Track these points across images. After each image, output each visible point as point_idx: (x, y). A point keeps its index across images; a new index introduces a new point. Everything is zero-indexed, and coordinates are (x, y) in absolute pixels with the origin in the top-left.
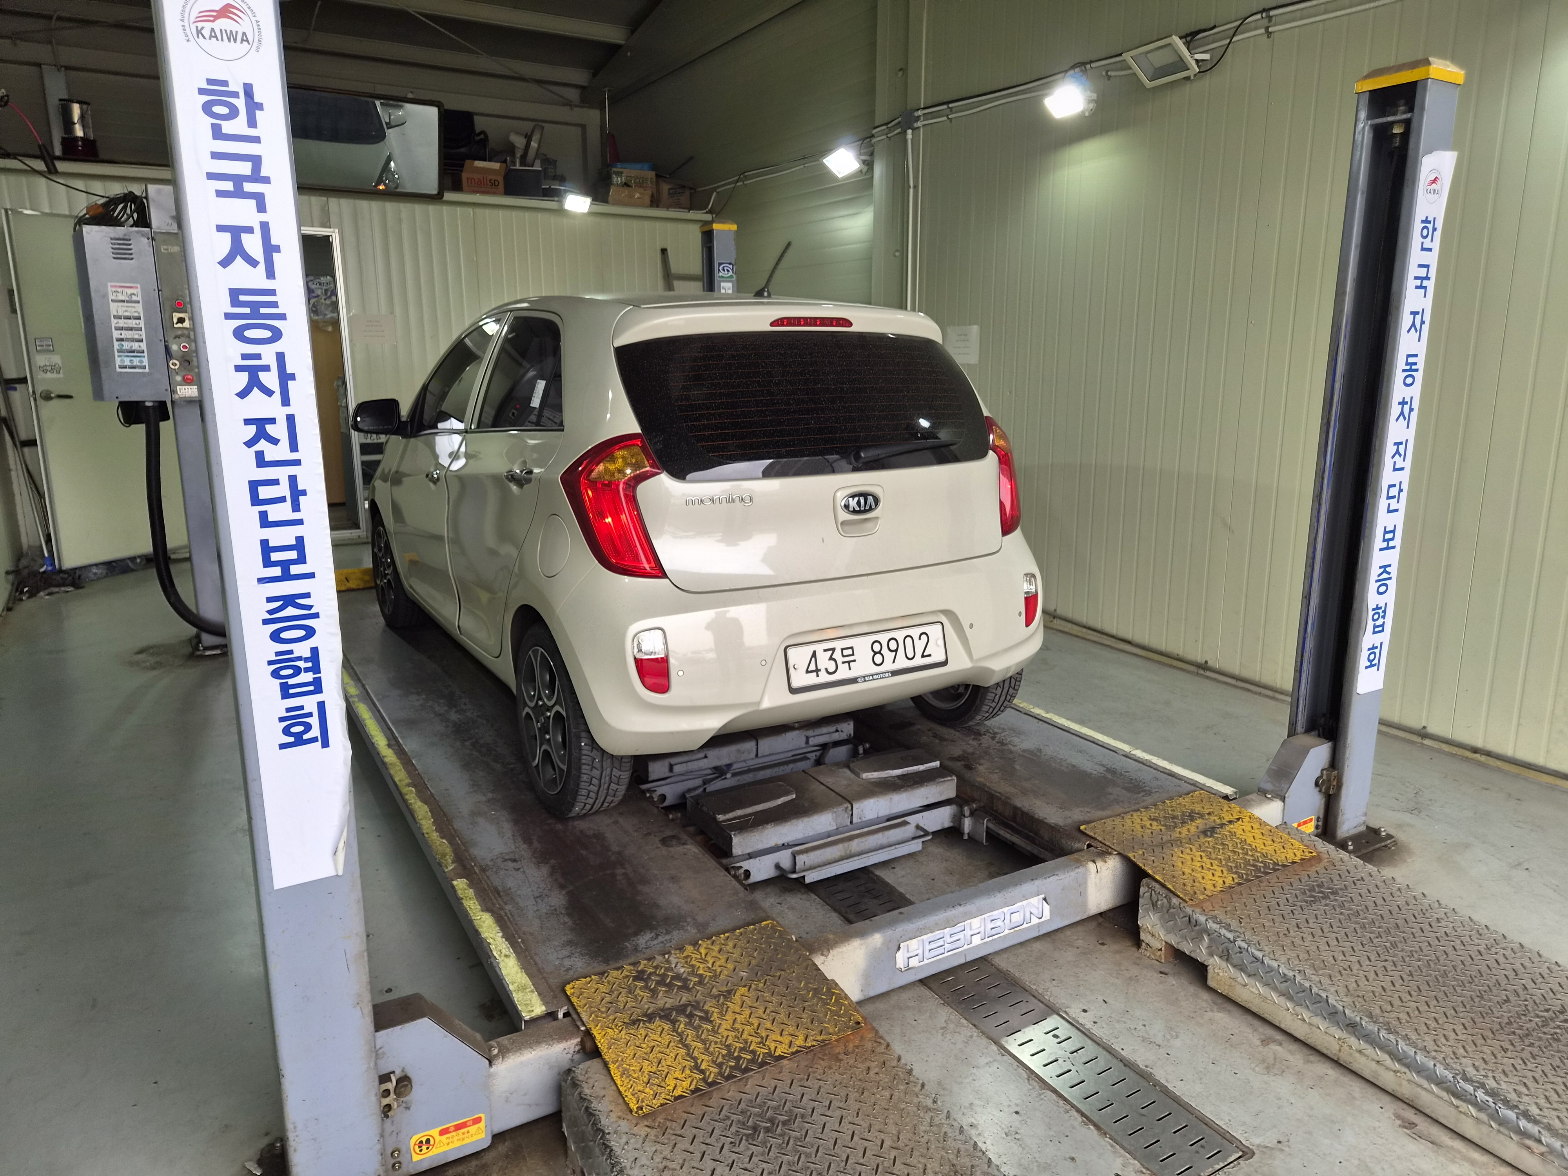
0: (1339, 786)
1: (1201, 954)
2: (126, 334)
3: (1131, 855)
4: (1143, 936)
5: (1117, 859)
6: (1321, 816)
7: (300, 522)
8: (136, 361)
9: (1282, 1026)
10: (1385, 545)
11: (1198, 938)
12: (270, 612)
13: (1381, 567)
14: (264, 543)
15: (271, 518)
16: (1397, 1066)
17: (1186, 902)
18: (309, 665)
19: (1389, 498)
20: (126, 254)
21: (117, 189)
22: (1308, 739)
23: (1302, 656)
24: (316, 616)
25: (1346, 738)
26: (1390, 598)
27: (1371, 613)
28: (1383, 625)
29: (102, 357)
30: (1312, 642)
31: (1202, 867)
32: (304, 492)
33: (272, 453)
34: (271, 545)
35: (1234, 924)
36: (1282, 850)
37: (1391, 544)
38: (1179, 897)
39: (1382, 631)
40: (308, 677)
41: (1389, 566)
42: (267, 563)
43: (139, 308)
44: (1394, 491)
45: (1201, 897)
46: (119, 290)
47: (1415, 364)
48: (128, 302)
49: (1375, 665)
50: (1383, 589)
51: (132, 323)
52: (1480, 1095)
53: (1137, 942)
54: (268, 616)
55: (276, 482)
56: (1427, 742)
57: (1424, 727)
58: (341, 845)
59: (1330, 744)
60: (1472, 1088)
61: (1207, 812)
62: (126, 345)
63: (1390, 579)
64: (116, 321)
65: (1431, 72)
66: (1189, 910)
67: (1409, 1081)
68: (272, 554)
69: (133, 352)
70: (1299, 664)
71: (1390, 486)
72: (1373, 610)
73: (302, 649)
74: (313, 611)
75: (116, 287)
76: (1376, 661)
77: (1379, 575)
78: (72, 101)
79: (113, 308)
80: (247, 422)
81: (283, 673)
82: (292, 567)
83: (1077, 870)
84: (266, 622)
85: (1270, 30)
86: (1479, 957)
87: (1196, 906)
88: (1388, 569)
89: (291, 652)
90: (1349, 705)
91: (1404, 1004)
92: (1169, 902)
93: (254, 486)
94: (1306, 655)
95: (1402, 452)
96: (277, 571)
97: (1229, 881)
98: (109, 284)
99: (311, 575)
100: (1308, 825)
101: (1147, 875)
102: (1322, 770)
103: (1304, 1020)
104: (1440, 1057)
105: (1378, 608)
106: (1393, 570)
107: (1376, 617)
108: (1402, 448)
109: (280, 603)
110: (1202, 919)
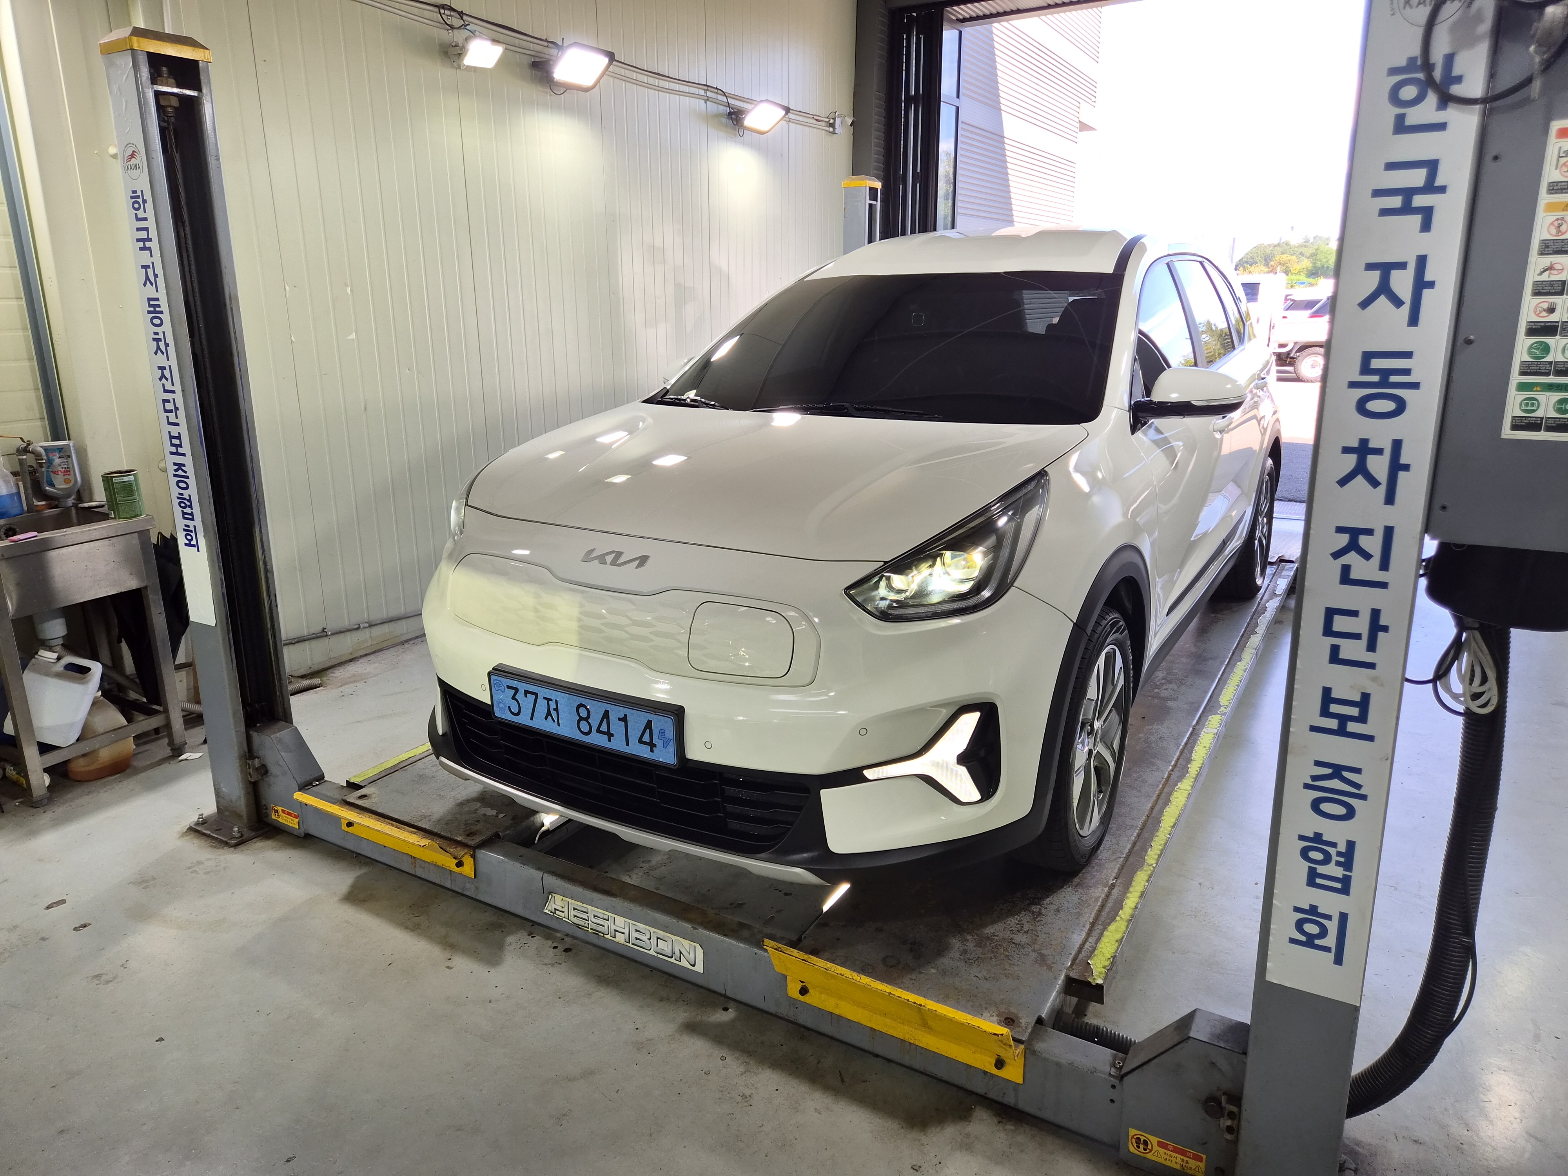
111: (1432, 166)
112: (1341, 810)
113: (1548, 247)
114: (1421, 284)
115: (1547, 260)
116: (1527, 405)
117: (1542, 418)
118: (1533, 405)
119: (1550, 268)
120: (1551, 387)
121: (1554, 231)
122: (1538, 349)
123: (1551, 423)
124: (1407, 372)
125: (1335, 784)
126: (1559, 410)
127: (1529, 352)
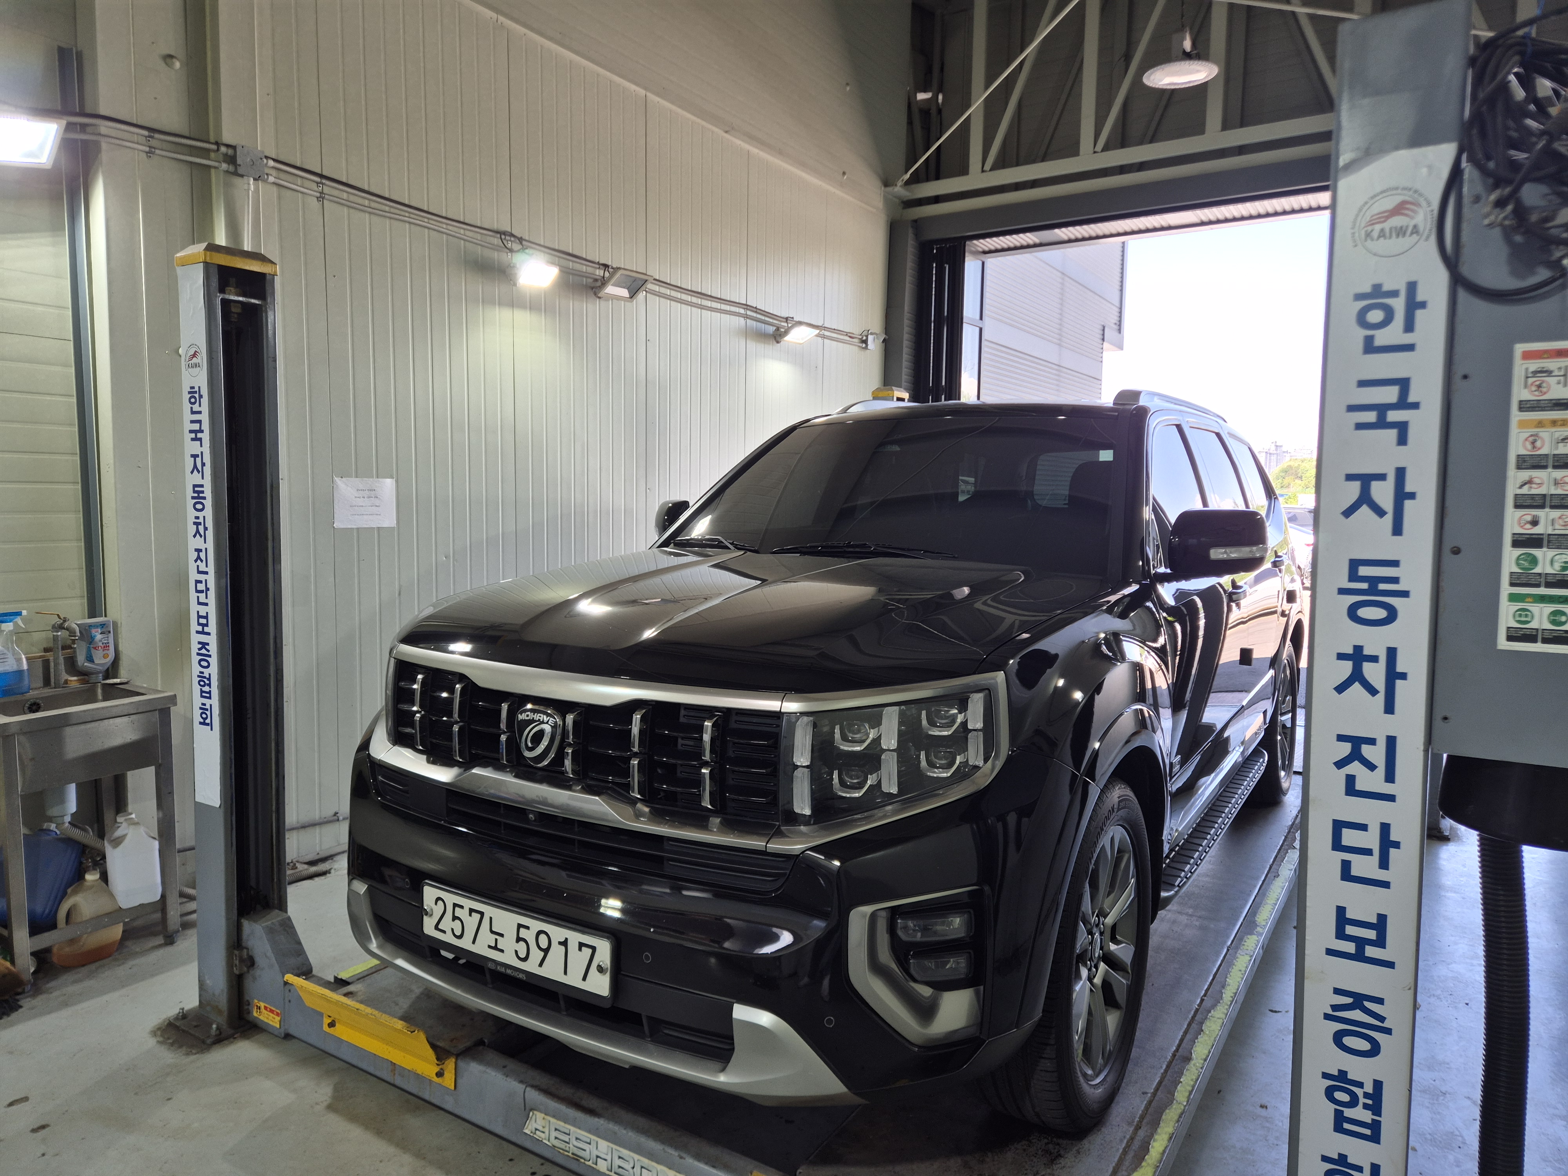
111: (1404, 384)
112: (1365, 1046)
113: (1524, 461)
114: (1402, 496)
115: (1525, 475)
116: (1520, 615)
117: (1537, 630)
118: (1526, 616)
119: (1530, 482)
120: (1543, 599)
121: (1529, 447)
122: (1525, 560)
123: (1547, 635)
124: (1395, 580)
125: (1357, 1015)
126: (1553, 622)
127: (1518, 564)
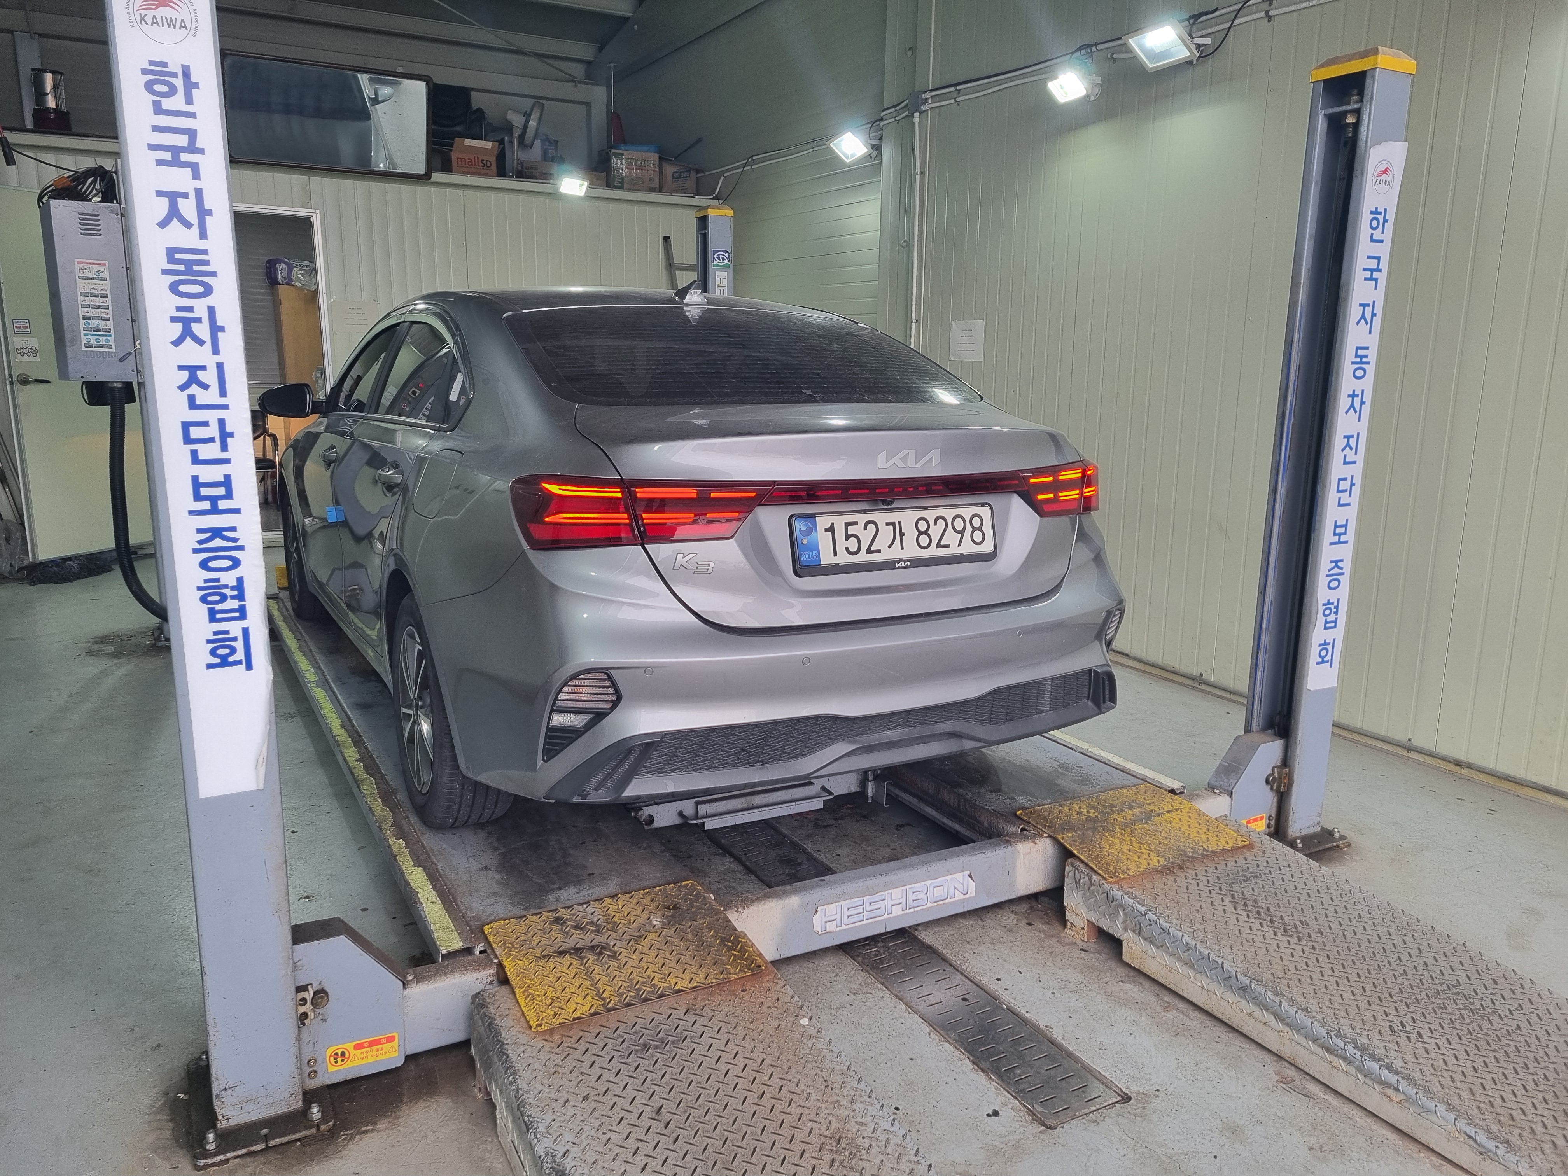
0: (1290, 784)
1: (1117, 930)
2: (92, 312)
3: (1059, 837)
4: (1068, 916)
5: (1048, 841)
6: (1274, 815)
7: (227, 461)
8: (102, 341)
9: (1185, 995)
10: (1336, 539)
11: (1114, 915)
12: (200, 542)
13: (1331, 562)
14: (195, 479)
15: (201, 457)
16: (1281, 1026)
17: (1105, 879)
18: (235, 593)
19: (1339, 491)
20: (93, 230)
21: (88, 163)
22: (1263, 737)
23: (1258, 653)
24: (241, 548)
25: (1296, 734)
26: (1343, 594)
27: (1321, 609)
28: (1335, 621)
29: (68, 336)
30: (1268, 638)
31: (1130, 850)
32: (231, 435)
33: (203, 398)
34: (201, 481)
35: (1149, 901)
36: (1215, 838)
37: (1343, 538)
38: (1100, 875)
39: (1335, 627)
40: (234, 604)
41: (1342, 561)
42: (198, 497)
43: (107, 285)
44: (1344, 485)
45: (1122, 877)
46: (86, 266)
47: (1366, 356)
48: (95, 279)
49: (1327, 661)
50: (1334, 584)
51: (99, 301)
52: (1350, 1049)
53: (1063, 922)
54: (198, 546)
55: (205, 424)
56: (1413, 755)
57: (1410, 740)
58: (261, 760)
59: (1282, 741)
60: (1343, 1043)
61: (1148, 802)
62: (93, 324)
63: (1343, 574)
64: (83, 298)
65: (1379, 61)
66: (1107, 887)
67: (1291, 1040)
68: (202, 489)
69: (100, 330)
70: (1254, 661)
71: (1340, 480)
72: (1324, 605)
73: (228, 578)
74: (238, 544)
75: (83, 263)
76: (1328, 658)
77: (1330, 570)
78: (45, 71)
79: (80, 283)
80: (181, 368)
81: (210, 599)
82: (219, 502)
83: (1005, 849)
84: (196, 551)
85: (1270, 13)
86: (1388, 937)
87: (1117, 883)
88: (1339, 564)
89: (218, 580)
90: (1300, 701)
91: (1298, 972)
92: (1090, 879)
93: (186, 426)
94: (1262, 651)
95: (1353, 445)
96: (206, 505)
97: (1154, 863)
98: (76, 260)
99: (237, 511)
100: (1260, 823)
101: (1073, 855)
102: (1274, 768)
103: (1203, 988)
104: (1320, 1017)
105: (1329, 603)
106: (1347, 566)
107: (1327, 612)
108: (1353, 442)
109: (209, 534)
110: (1118, 894)
